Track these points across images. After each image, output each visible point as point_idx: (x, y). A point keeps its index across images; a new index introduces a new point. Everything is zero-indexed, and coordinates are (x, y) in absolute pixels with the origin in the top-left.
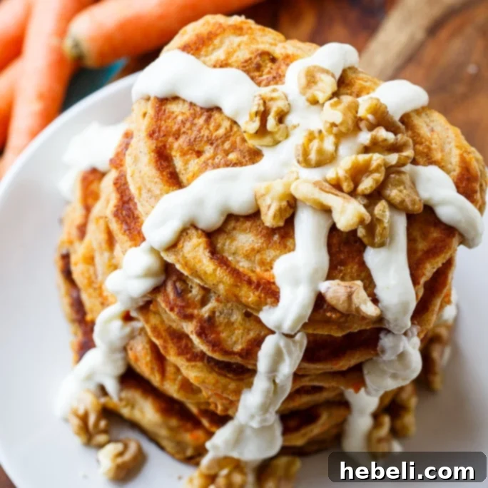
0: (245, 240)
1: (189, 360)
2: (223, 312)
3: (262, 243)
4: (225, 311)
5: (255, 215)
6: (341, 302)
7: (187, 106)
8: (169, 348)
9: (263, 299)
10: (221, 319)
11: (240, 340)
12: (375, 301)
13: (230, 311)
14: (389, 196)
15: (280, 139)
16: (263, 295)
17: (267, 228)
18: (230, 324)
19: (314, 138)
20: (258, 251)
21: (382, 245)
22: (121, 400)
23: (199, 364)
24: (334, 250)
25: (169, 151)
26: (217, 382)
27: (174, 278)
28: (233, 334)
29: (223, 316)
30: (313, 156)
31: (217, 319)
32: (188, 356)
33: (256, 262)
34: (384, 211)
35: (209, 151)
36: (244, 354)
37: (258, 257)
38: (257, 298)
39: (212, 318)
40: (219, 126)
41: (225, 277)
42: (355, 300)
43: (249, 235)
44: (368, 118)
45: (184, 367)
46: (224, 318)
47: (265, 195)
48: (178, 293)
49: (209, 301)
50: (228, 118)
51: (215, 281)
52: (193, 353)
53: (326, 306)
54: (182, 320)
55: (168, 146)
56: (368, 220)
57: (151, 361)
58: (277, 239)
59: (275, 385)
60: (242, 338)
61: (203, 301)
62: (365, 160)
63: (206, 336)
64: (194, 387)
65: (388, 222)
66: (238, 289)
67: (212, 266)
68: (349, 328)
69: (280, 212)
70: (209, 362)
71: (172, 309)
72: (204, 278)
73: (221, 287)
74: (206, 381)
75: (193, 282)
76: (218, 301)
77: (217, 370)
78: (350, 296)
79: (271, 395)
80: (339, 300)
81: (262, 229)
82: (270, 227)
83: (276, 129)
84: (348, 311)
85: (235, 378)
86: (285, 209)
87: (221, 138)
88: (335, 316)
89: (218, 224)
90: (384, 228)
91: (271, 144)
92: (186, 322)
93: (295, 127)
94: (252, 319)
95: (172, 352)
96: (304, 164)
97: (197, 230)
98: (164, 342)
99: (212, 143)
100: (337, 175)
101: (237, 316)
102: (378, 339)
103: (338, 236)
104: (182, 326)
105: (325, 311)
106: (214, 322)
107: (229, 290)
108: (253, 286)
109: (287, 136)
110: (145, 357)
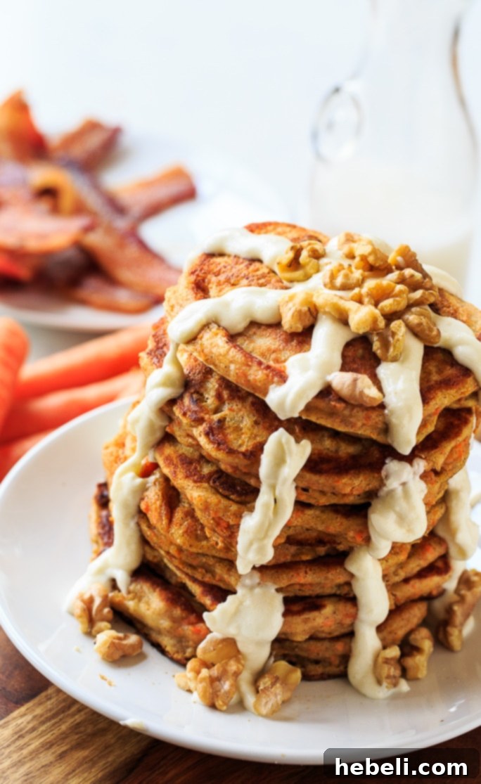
0: (264, 342)
1: (195, 482)
2: (234, 419)
3: (280, 345)
4: (236, 418)
5: (276, 325)
6: (346, 386)
7: (232, 258)
8: (178, 472)
9: (270, 377)
10: (231, 423)
11: (246, 444)
12: (380, 389)
13: (241, 418)
14: (408, 319)
15: (312, 271)
16: (271, 375)
17: (286, 332)
18: (238, 429)
19: (343, 269)
20: (274, 351)
21: (395, 360)
22: (129, 592)
23: (206, 485)
24: (348, 360)
25: (206, 284)
26: (220, 502)
27: (192, 390)
28: (240, 438)
29: (233, 421)
30: (339, 281)
31: (226, 423)
32: (196, 478)
33: (271, 359)
34: (400, 327)
35: (245, 282)
36: (248, 454)
37: (273, 356)
38: (265, 377)
39: (222, 421)
40: (257, 270)
41: (237, 356)
42: (360, 385)
43: (268, 339)
44: (397, 261)
45: (190, 488)
46: (234, 424)
47: (287, 302)
48: (193, 401)
49: (221, 411)
50: (267, 267)
51: (227, 362)
52: (201, 475)
53: (331, 397)
54: (193, 423)
55: (206, 280)
56: (382, 323)
57: (161, 506)
58: (294, 343)
59: (275, 501)
60: (248, 441)
61: (217, 411)
62: (389, 285)
63: (213, 435)
64: (199, 532)
65: (403, 336)
66: (248, 368)
67: (227, 347)
68: (353, 425)
69: (299, 314)
70: (214, 482)
71: (185, 414)
72: (217, 362)
73: (232, 367)
74: (209, 500)
75: (209, 394)
76: (231, 410)
77: (221, 490)
78: (355, 381)
79: (271, 513)
80: (344, 384)
81: (282, 335)
82: (289, 331)
83: (308, 260)
84: (352, 396)
85: (238, 499)
86: (305, 314)
87: (257, 276)
88: (340, 406)
89: (241, 326)
90: (398, 340)
91: (301, 278)
92: (196, 427)
93: (327, 264)
94: (261, 426)
95: (180, 475)
96: (329, 286)
97: (219, 326)
98: (174, 468)
99: (247, 278)
100: (360, 292)
101: (247, 422)
102: (384, 463)
103: (354, 351)
104: (192, 431)
105: (330, 400)
106: (224, 425)
107: (239, 369)
108: (263, 367)
109: (318, 271)
110: (155, 503)
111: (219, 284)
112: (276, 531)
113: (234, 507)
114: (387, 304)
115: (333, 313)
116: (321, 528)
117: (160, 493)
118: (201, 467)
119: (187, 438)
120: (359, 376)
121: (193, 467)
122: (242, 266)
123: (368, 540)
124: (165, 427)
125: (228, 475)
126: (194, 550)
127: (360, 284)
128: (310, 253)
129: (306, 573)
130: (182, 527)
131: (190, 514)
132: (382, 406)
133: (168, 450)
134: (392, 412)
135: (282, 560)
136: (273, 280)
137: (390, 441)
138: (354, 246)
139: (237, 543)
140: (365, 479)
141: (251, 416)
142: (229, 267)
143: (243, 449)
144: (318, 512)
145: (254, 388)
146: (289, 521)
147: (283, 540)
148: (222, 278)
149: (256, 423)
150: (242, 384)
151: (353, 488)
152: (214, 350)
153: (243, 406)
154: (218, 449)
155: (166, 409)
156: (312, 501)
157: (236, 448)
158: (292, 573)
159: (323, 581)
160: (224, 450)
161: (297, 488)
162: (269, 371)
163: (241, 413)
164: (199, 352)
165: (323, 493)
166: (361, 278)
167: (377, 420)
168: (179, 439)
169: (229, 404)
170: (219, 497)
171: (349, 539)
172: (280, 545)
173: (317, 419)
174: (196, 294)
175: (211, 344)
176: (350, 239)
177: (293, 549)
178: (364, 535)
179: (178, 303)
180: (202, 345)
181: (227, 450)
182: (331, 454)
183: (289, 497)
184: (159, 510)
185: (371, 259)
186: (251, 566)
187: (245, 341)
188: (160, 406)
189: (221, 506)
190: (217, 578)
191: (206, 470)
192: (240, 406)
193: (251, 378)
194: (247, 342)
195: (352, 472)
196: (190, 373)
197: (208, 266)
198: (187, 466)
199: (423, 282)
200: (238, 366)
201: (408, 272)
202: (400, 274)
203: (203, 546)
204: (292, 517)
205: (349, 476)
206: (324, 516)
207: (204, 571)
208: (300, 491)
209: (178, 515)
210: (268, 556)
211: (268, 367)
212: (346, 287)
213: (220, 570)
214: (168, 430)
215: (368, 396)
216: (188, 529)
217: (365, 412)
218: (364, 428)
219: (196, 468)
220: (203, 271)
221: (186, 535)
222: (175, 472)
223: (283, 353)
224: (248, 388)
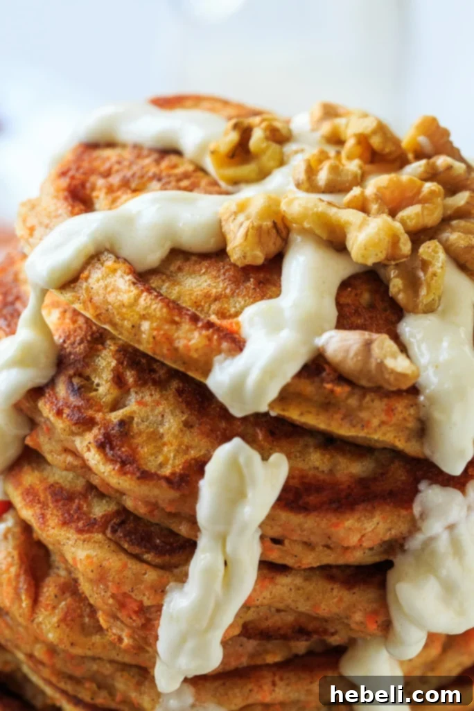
0: (197, 284)
1: (80, 531)
2: (147, 419)
3: (225, 288)
4: (151, 418)
5: (217, 254)
6: (352, 354)
7: (129, 149)
8: (48, 516)
9: (215, 343)
10: (142, 427)
11: (171, 462)
13: (160, 418)
14: (447, 240)
15: (272, 164)
16: (215, 337)
17: (235, 266)
18: (156, 437)
19: (327, 158)
20: (217, 299)
21: (430, 310)
23: (99, 537)
25: (88, 192)
26: (125, 566)
27: (71, 372)
28: (160, 451)
29: (146, 423)
30: (323, 177)
31: (135, 426)
32: (80, 524)
33: (211, 312)
34: (436, 252)
35: (155, 185)
36: (177, 479)
37: (215, 307)
38: (205, 342)
39: (125, 423)
40: (175, 166)
41: (154, 306)
42: (376, 350)
43: (205, 277)
44: (419, 144)
45: (71, 543)
46: (147, 427)
47: (236, 214)
48: (73, 390)
49: (125, 406)
50: (192, 162)
51: (136, 317)
52: (90, 519)
53: (324, 374)
54: (73, 428)
55: (88, 185)
56: (406, 247)
57: (18, 576)
58: (251, 283)
59: (226, 563)
60: (175, 456)
61: (115, 406)
62: (411, 181)
63: (112, 448)
64: (87, 620)
65: (442, 267)
66: (174, 327)
67: (134, 291)
68: (365, 425)
69: (259, 233)
70: (114, 531)
71: (59, 413)
72: (117, 319)
73: (146, 326)
74: (106, 564)
75: (100, 377)
76: (140, 403)
77: (126, 546)
78: (368, 345)
79: (218, 586)
80: (347, 351)
81: (227, 270)
82: (239, 264)
83: (264, 145)
84: (365, 371)
85: (158, 561)
86: (268, 233)
87: (176, 175)
88: (342, 390)
89: (153, 257)
90: (435, 274)
91: (253, 175)
92: (81, 434)
93: (296, 152)
94: (195, 430)
95: (53, 521)
96: (306, 185)
97: (118, 257)
98: (41, 508)
99: (159, 180)
100: (363, 193)
101: (171, 424)
102: (416, 491)
103: (356, 295)
104: (73, 441)
105: (323, 381)
106: (129, 430)
107: (158, 329)
108: (200, 324)
109: (282, 163)
110: (7, 570)
111: (110, 190)
112: (228, 617)
113: (151, 575)
114: (411, 213)
115: (318, 232)
116: (304, 607)
117: (15, 553)
118: (89, 506)
119: (64, 456)
120: (375, 336)
121: (74, 506)
122: (147, 161)
123: (387, 627)
124: (24, 438)
125: (137, 519)
126: (77, 651)
127: (360, 180)
128: (268, 133)
129: (274, 684)
130: (57, 611)
131: (71, 588)
132: (414, 391)
133: (30, 477)
134: (432, 400)
135: (233, 664)
136: (204, 182)
137: (428, 452)
138: (341, 122)
139: (156, 638)
140: (384, 519)
141: (177, 412)
142: (126, 163)
143: (167, 471)
144: (298, 581)
145: (188, 361)
146: (250, 597)
147: (237, 631)
148: (115, 180)
149: (187, 425)
150: (163, 356)
151: (363, 536)
152: (111, 298)
153: (162, 396)
154: (123, 472)
155: (26, 405)
156: (289, 561)
157: (153, 471)
158: (250, 686)
159: (303, 698)
160: (133, 474)
161: (262, 538)
162: (211, 330)
163: (160, 408)
164: (84, 303)
165: (308, 545)
166: (359, 172)
167: (406, 414)
168: (49, 457)
169: (136, 393)
170: (123, 557)
171: (353, 626)
172: (231, 639)
173: (302, 414)
174: (73, 207)
175: (106, 287)
176: (330, 112)
177: (251, 645)
178: (381, 619)
179: (41, 223)
180: (88, 290)
181: (138, 474)
182: (322, 477)
183: (249, 553)
184: (14, 584)
185: (376, 142)
186: (182, 678)
187: (163, 281)
188: (13, 401)
189: (128, 573)
190: (118, 697)
191: (99, 510)
192: (157, 396)
193: (180, 344)
194: (167, 285)
195: (361, 507)
196: (64, 342)
197: (90, 162)
198: (64, 505)
199: (467, 179)
200: (155, 325)
201: (442, 161)
202: (428, 164)
203: (93, 644)
204: (254, 590)
205: (357, 516)
206: (310, 587)
207: (94, 686)
208: (269, 543)
209: (49, 590)
210: (214, 659)
211: (210, 325)
212: (335, 188)
213: (122, 684)
214: (28, 441)
215: (393, 372)
216: (66, 615)
217: (385, 401)
218: (384, 428)
219: (79, 508)
220: (81, 171)
221: (62, 625)
222: (43, 516)
223: (232, 301)
224: (175, 362)
